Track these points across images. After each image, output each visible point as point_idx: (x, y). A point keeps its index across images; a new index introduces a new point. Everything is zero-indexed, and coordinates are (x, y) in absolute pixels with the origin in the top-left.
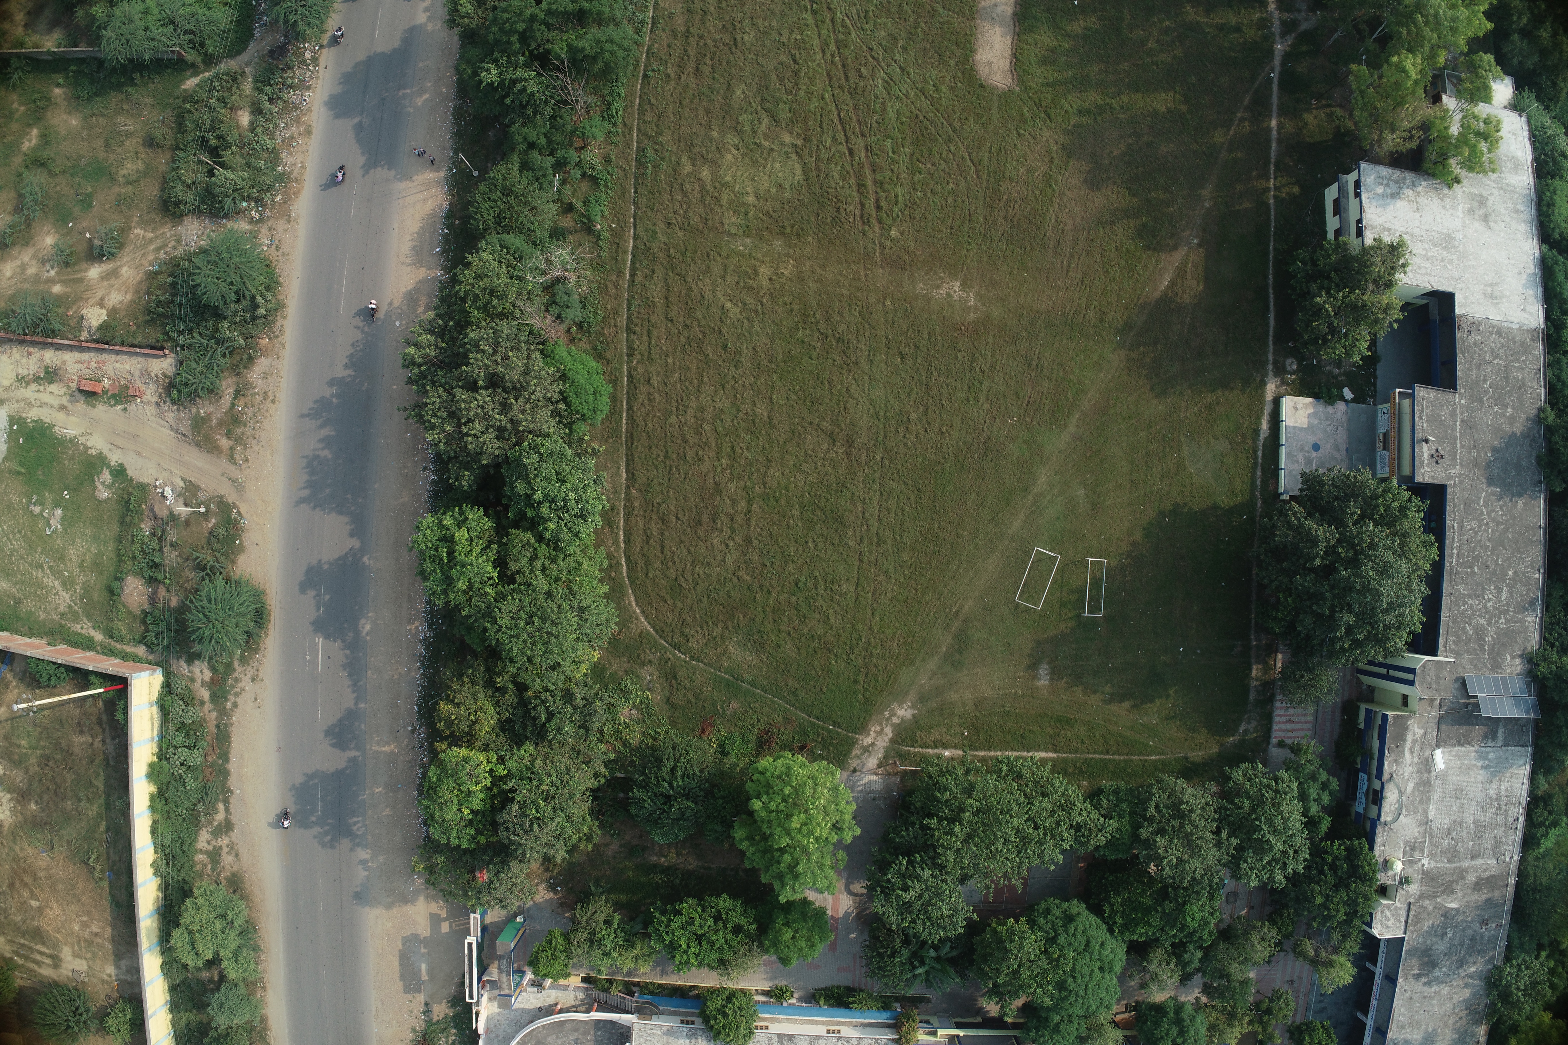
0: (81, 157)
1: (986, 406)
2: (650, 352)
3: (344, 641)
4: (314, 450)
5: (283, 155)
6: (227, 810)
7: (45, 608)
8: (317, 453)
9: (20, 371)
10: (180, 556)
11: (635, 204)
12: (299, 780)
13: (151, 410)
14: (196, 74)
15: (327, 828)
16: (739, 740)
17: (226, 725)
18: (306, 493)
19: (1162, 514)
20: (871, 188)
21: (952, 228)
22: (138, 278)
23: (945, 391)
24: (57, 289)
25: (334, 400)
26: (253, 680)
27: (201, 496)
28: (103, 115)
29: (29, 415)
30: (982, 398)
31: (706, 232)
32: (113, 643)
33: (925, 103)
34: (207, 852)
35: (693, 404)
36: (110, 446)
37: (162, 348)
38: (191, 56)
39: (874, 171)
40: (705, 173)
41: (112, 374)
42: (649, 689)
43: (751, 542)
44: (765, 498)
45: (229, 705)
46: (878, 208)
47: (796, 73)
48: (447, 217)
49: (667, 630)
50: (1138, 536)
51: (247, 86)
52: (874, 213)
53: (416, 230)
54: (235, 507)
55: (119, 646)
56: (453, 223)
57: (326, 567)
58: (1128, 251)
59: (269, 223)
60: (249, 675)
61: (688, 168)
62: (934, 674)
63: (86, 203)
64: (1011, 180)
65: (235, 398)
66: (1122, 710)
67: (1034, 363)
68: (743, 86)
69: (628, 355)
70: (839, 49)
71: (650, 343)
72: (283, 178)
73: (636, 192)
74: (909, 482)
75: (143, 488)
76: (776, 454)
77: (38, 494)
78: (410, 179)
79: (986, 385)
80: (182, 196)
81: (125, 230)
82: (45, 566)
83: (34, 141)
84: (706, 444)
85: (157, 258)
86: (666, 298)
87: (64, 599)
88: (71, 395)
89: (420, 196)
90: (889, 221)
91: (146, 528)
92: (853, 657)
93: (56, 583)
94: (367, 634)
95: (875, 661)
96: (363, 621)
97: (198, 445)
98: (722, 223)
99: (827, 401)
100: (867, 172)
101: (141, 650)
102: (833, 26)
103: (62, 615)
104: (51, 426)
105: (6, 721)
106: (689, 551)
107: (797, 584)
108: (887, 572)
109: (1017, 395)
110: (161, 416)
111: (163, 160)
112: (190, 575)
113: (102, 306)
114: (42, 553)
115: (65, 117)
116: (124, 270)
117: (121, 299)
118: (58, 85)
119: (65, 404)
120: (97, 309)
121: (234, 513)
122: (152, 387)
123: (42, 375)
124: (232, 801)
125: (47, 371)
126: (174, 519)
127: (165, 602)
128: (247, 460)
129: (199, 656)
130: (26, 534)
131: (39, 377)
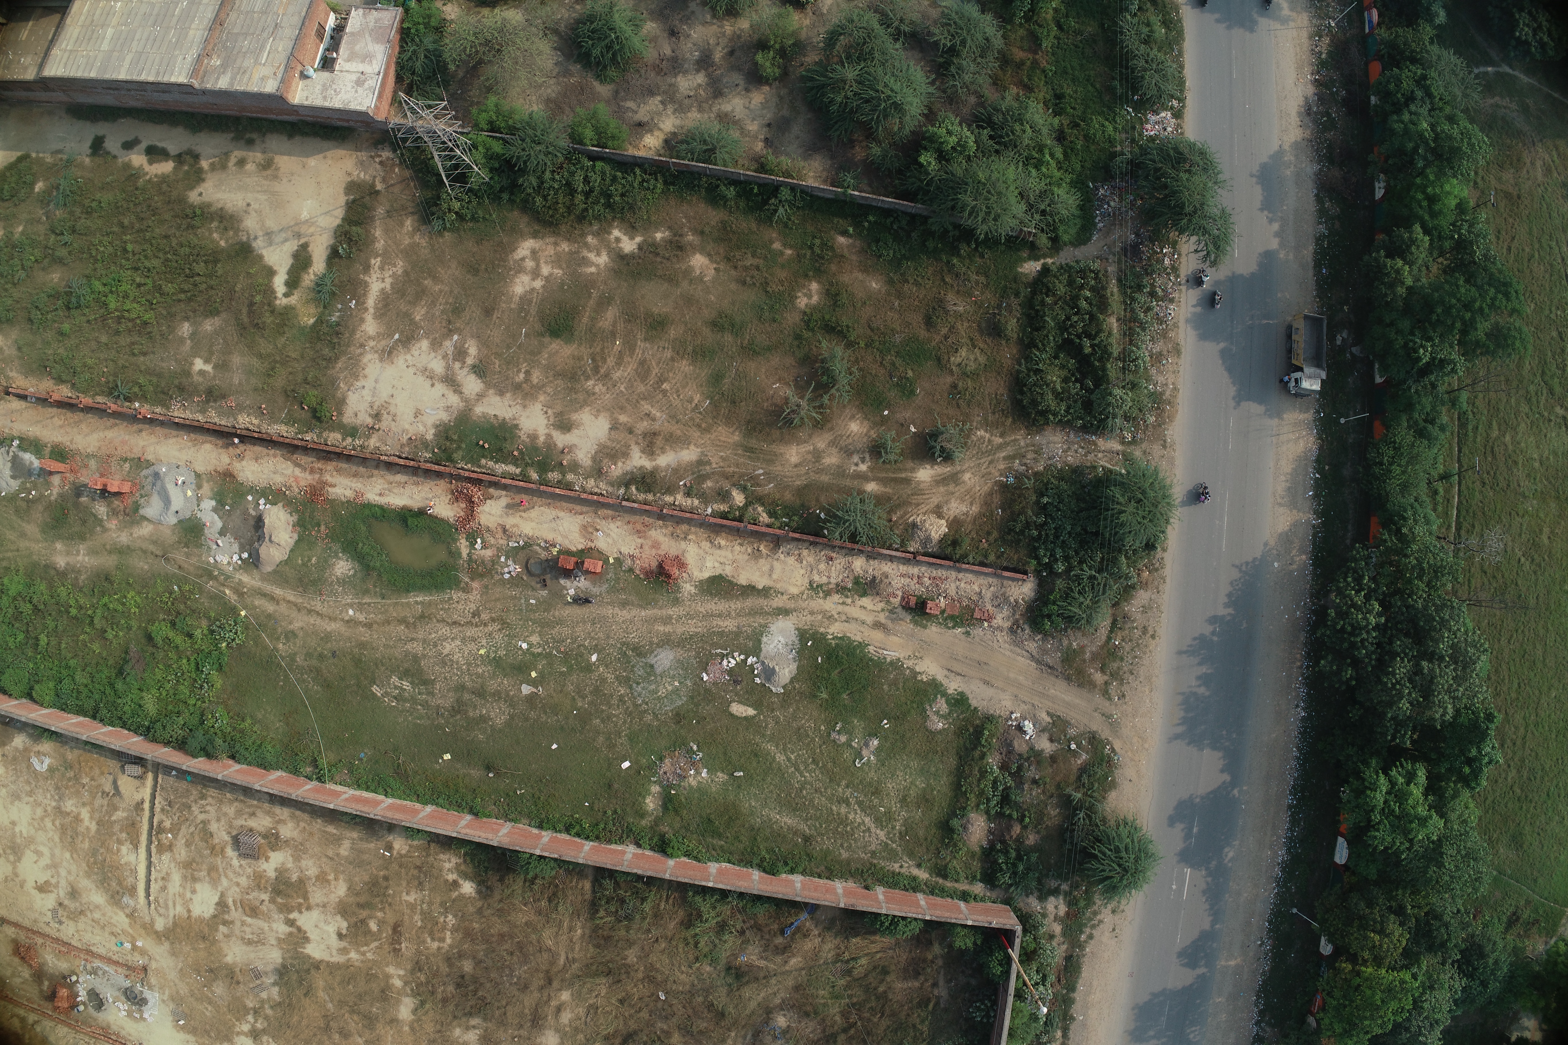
0: (893, 331)
5: (1152, 371)
13: (1003, 638)
14: (1037, 259)
17: (1078, 957)
18: (1181, 729)
22: (986, 488)
24: (871, 487)
25: (1216, 638)
26: (1113, 912)
27: (1072, 732)
28: (918, 285)
29: (831, 631)
32: (941, 881)
36: (946, 672)
41: (951, 593)
48: (1318, 461)
51: (1113, 288)
53: (1291, 470)
54: (1108, 743)
56: (1325, 467)
57: (1198, 800)
59: (1144, 446)
60: (1109, 908)
63: (906, 389)
65: (1111, 632)
72: (1157, 399)
77: (845, 722)
78: (1281, 416)
81: (966, 431)
82: (852, 801)
85: (1010, 469)
87: (880, 837)
88: (891, 612)
89: (1292, 436)
93: (867, 820)
94: (1232, 861)
96: (1226, 849)
97: (1068, 679)
101: (978, 888)
104: (862, 645)
110: (1018, 643)
111: (1008, 354)
112: (1053, 812)
113: (940, 516)
114: (847, 786)
115: (860, 276)
116: (967, 476)
117: (965, 509)
118: (844, 233)
119: (883, 621)
120: (933, 518)
121: (1107, 750)
122: (1006, 612)
123: (850, 585)
124: (1072, 1027)
125: (857, 581)
126: (1035, 755)
127: (1019, 840)
128: (1124, 696)
129: (1055, 892)
130: (824, 766)
131: (844, 588)
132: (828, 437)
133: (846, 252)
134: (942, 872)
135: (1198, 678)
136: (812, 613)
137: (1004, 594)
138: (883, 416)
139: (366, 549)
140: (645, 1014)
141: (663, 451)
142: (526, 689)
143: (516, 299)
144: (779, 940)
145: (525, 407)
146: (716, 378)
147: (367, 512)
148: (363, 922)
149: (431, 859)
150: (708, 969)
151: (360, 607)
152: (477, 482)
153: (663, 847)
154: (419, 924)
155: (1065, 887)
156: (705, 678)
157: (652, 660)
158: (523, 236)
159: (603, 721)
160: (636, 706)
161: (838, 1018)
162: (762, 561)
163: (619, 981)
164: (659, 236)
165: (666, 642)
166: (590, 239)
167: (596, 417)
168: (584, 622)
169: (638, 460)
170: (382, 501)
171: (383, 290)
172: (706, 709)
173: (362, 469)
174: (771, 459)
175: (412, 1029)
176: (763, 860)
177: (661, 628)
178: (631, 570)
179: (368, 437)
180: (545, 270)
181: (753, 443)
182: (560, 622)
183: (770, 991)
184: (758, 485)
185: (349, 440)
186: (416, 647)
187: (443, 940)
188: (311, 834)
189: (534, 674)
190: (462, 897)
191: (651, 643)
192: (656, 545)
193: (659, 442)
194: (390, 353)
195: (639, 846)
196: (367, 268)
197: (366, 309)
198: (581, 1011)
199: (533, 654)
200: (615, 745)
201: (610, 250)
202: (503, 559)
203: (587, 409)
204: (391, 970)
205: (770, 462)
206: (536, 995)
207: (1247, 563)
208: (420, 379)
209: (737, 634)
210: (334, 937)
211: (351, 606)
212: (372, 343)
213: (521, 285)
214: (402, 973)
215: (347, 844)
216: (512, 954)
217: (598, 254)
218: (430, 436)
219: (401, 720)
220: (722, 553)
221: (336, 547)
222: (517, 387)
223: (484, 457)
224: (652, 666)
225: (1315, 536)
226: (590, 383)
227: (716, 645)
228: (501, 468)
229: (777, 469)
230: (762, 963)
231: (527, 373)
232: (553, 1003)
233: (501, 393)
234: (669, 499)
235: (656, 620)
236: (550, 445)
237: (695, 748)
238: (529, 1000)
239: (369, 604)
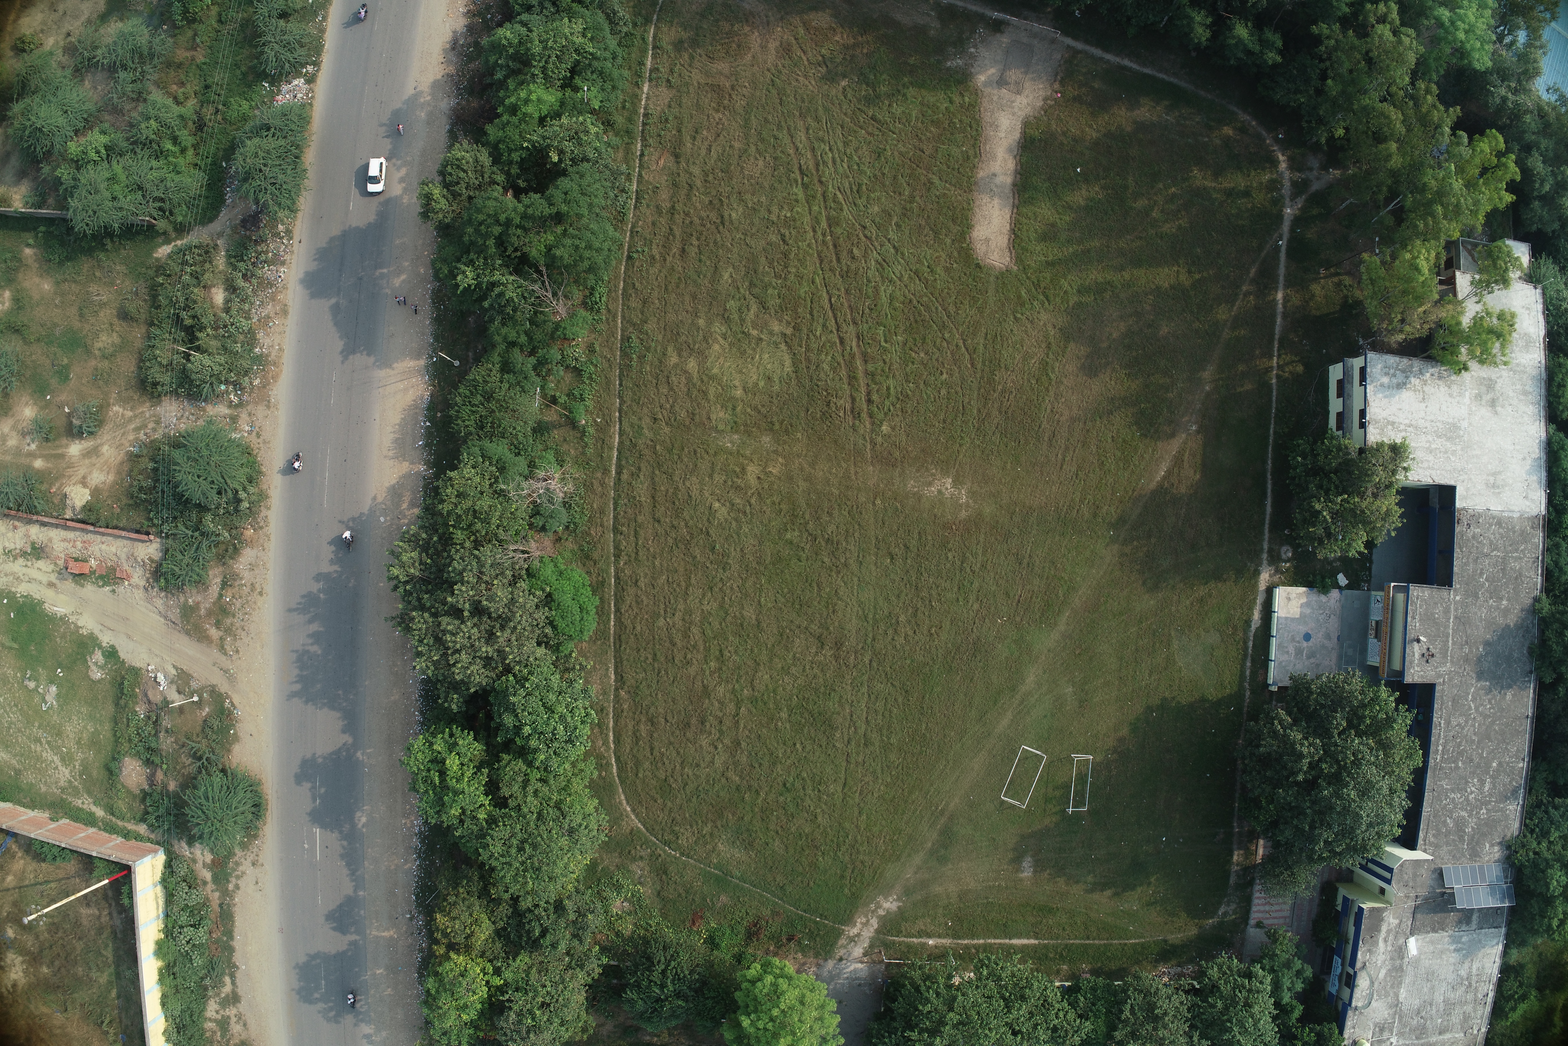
0: (55, 325)
1: (976, 606)
2: (637, 553)
3: (341, 832)
4: (303, 645)
5: (260, 335)
6: (233, 983)
7: (46, 782)
8: (307, 648)
9: (7, 545)
10: (176, 742)
11: (620, 397)
12: (303, 959)
13: (139, 594)
14: (168, 242)
15: (331, 1004)
16: (728, 932)
17: (229, 905)
18: (298, 687)
19: (1149, 709)
20: (862, 381)
21: (944, 421)
22: (119, 459)
23: (934, 593)
24: (38, 464)
25: (321, 595)
26: (253, 864)
27: (194, 685)
28: (75, 282)
29: (19, 590)
30: (972, 598)
31: (693, 428)
32: (114, 819)
33: (918, 286)
34: (215, 1021)
35: (681, 606)
36: (100, 627)
37: (148, 534)
38: (161, 225)
39: (866, 362)
40: (692, 365)
41: (99, 555)
42: (640, 883)
43: (739, 744)
44: (753, 700)
45: (231, 887)
46: (869, 401)
47: (786, 255)
48: (429, 409)
49: (657, 828)
50: (1125, 731)
51: (220, 261)
52: (865, 406)
53: (398, 421)
54: (228, 697)
55: (120, 823)
56: (435, 416)
57: (320, 760)
58: (1124, 441)
59: (249, 408)
60: (249, 860)
61: (674, 359)
62: (919, 868)
63: (63, 374)
64: (1007, 369)
65: (222, 589)
66: (1103, 899)
67: (1025, 561)
68: (731, 269)
69: (615, 556)
70: (830, 226)
71: (637, 544)
72: (260, 360)
73: (621, 385)
74: (897, 684)
75: (135, 672)
76: (764, 657)
77: (32, 670)
78: (390, 366)
79: (976, 585)
80: (159, 378)
81: (103, 408)
82: (43, 741)
83: (7, 304)
84: (694, 647)
85: (137, 439)
86: (653, 497)
87: (64, 774)
88: (60, 573)
89: (401, 386)
90: (881, 416)
91: (141, 710)
92: (840, 854)
93: (55, 758)
94: (363, 826)
95: (861, 857)
96: (358, 814)
97: (188, 633)
98: (709, 418)
99: (816, 603)
100: (859, 362)
101: (142, 829)
102: (825, 202)
103: (63, 789)
104: (41, 603)
105: (14, 889)
106: (678, 753)
107: (785, 785)
108: (874, 772)
109: (1007, 594)
110: (149, 600)
112: (185, 761)
113: (84, 485)
114: (41, 727)
115: (37, 280)
116: (104, 448)
117: (102, 478)
120: (79, 487)
121: (227, 704)
122: (138, 571)
126: (168, 706)
127: (165, 786)
128: (236, 652)
131: (26, 553)
133: (29, 261)
135: (309, 635)
137: (132, 555)
138: (46, 400)
207: (355, 519)
225: (427, 488)
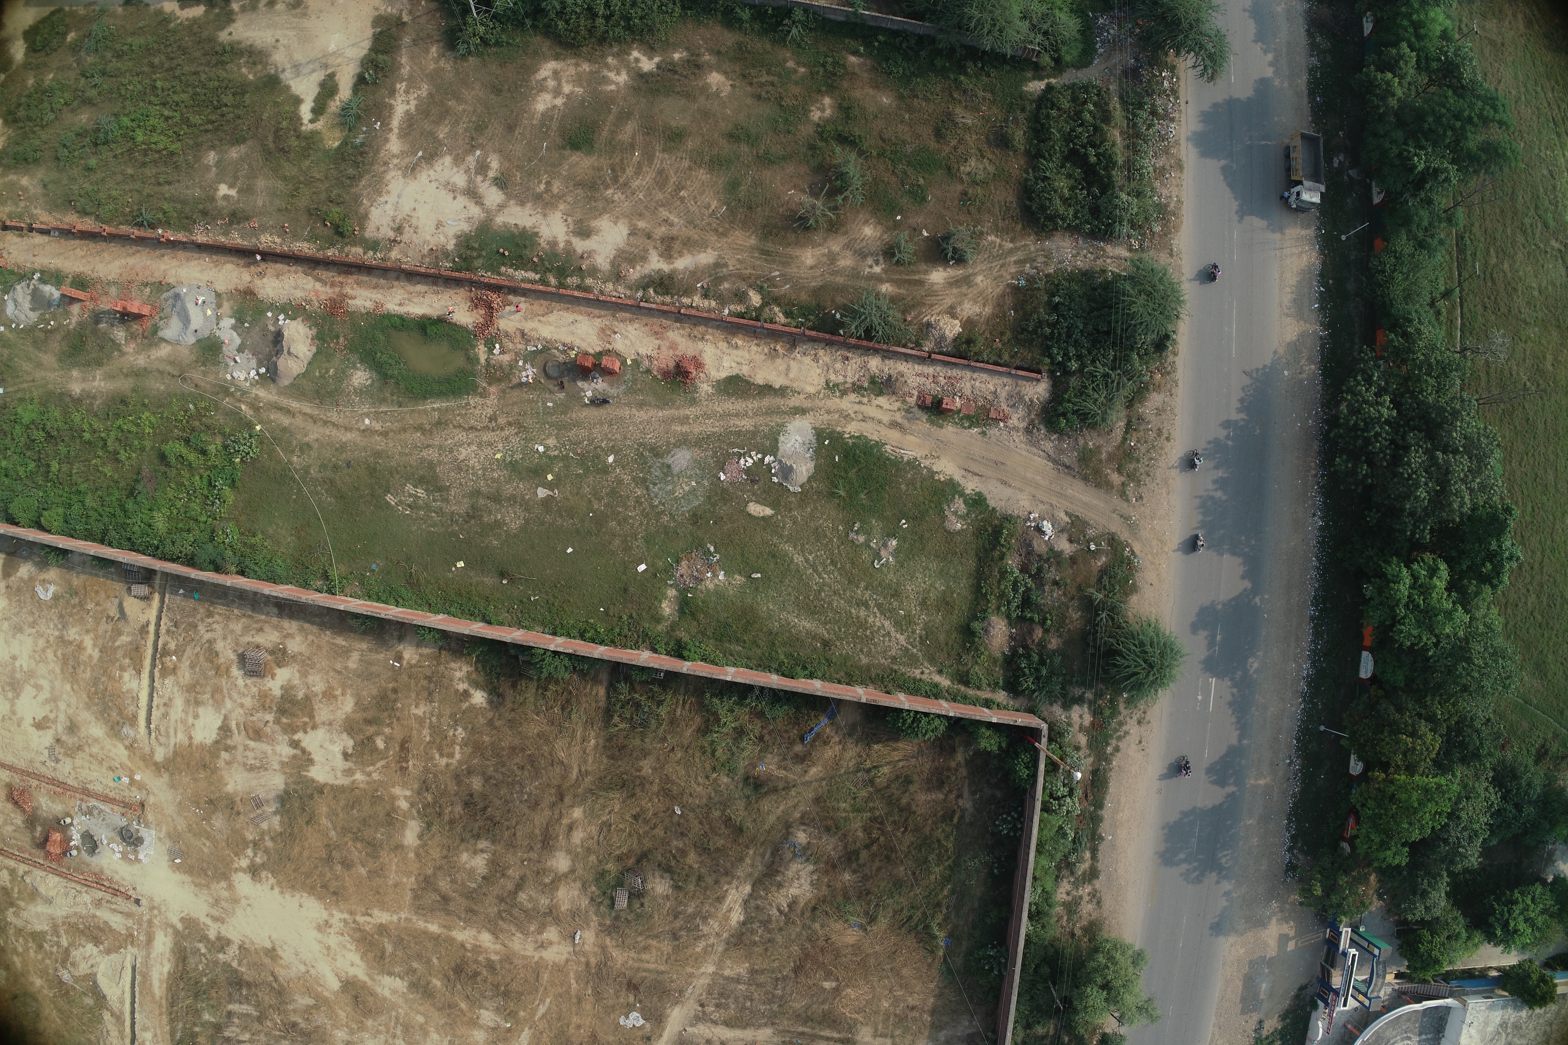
0: (904, 142)
4: (1211, 491)
5: (1156, 184)
8: (1211, 494)
13: (1019, 438)
17: (1105, 771)
24: (886, 288)
25: (1230, 443)
26: (1139, 722)
27: (1091, 532)
28: (929, 99)
29: (847, 430)
34: (1066, 904)
36: (963, 472)
37: (1039, 372)
41: (966, 393)
45: (1109, 749)
48: (1321, 275)
51: (1115, 105)
53: (1295, 283)
54: (1128, 545)
55: (971, 692)
56: (1328, 281)
57: (1219, 607)
59: (1150, 253)
60: (1134, 718)
63: (918, 196)
65: (1126, 432)
72: (1160, 209)
77: (862, 521)
78: (1284, 231)
81: (977, 236)
82: (872, 603)
83: (828, 112)
85: (1021, 272)
87: (900, 640)
88: (908, 411)
89: (1295, 251)
91: (1012, 562)
93: (887, 623)
94: (1257, 673)
96: (1251, 660)
97: (1085, 479)
101: (1001, 696)
104: (879, 445)
110: (1034, 443)
111: (1015, 165)
112: (1075, 615)
113: (954, 316)
114: (866, 588)
115: (871, 92)
116: (979, 279)
117: (978, 310)
118: (855, 53)
119: (900, 420)
120: (947, 318)
121: (1127, 552)
122: (1021, 412)
123: (866, 385)
124: (1102, 847)
125: (873, 380)
126: (1055, 556)
127: (1042, 645)
128: (1141, 497)
129: (1080, 700)
130: (843, 567)
131: (861, 387)
132: (842, 240)
133: (857, 70)
134: (964, 679)
135: (1215, 482)
136: (829, 412)
137: (1018, 393)
138: (895, 221)
139: (384, 358)
140: (659, 832)
141: (681, 255)
142: (542, 493)
143: (538, 116)
144: (798, 748)
145: (545, 215)
146: (733, 186)
147: (386, 322)
148: (370, 739)
149: (442, 668)
150: (725, 780)
151: (377, 416)
152: (497, 288)
153: (679, 651)
154: (428, 739)
155: (1089, 695)
156: (723, 477)
157: (669, 460)
158: (546, 59)
159: (619, 524)
160: (653, 507)
161: (860, 834)
162: (779, 361)
163: (633, 795)
164: (677, 56)
165: (684, 442)
166: (610, 60)
167: (615, 223)
168: (602, 424)
169: (656, 264)
170: (402, 310)
171: (407, 112)
172: (723, 510)
173: (382, 281)
174: (787, 261)
175: (418, 855)
176: (781, 664)
177: (679, 428)
178: (648, 371)
179: (390, 250)
180: (567, 89)
181: (769, 246)
182: (577, 424)
183: (790, 804)
184: (775, 286)
185: (371, 253)
186: (431, 454)
187: (451, 755)
188: (319, 647)
189: (550, 477)
190: (472, 708)
191: (668, 443)
192: (673, 346)
193: (677, 246)
194: (413, 169)
195: (655, 651)
196: (392, 92)
197: (391, 130)
198: (594, 829)
199: (550, 457)
200: (631, 548)
201: (629, 70)
202: (521, 363)
203: (606, 216)
204: (397, 791)
205: (786, 264)
206: (547, 813)
207: (1257, 370)
208: (443, 192)
209: (754, 433)
210: (339, 757)
211: (367, 415)
212: (396, 161)
213: (543, 103)
214: (408, 793)
215: (355, 656)
216: (523, 768)
217: (618, 74)
218: (451, 246)
219: (414, 528)
220: (740, 352)
221: (354, 358)
222: (538, 197)
223: (504, 264)
224: (669, 466)
225: (1322, 346)
226: (610, 192)
227: (733, 445)
228: (520, 274)
229: (792, 270)
230: (782, 773)
231: (548, 183)
232: (565, 821)
233: (522, 204)
234: (686, 300)
235: (673, 420)
236: (569, 251)
237: (712, 549)
238: (540, 819)
239: (386, 413)
